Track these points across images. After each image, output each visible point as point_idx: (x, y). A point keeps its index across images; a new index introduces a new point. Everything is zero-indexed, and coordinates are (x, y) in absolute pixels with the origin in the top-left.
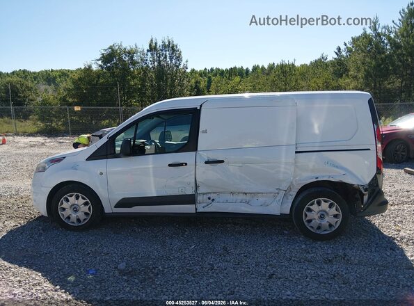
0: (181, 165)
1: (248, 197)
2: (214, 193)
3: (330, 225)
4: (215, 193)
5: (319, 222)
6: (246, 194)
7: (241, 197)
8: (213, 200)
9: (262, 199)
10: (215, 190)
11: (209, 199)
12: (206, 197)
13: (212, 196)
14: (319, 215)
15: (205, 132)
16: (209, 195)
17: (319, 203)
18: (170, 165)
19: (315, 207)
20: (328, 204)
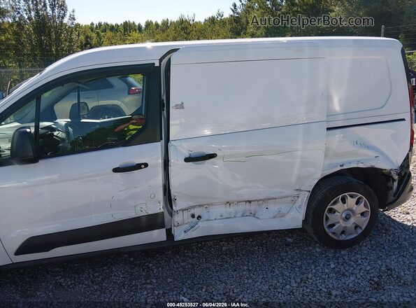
0: (138, 167)
1: (253, 207)
2: (200, 206)
3: (357, 227)
4: (202, 206)
5: (344, 225)
6: (250, 202)
7: (242, 208)
8: (199, 217)
9: (274, 208)
10: (201, 202)
11: (193, 216)
12: (187, 215)
13: (197, 212)
14: (344, 216)
15: (181, 106)
16: (192, 211)
17: (344, 201)
18: (116, 170)
19: (339, 207)
20: (355, 200)
